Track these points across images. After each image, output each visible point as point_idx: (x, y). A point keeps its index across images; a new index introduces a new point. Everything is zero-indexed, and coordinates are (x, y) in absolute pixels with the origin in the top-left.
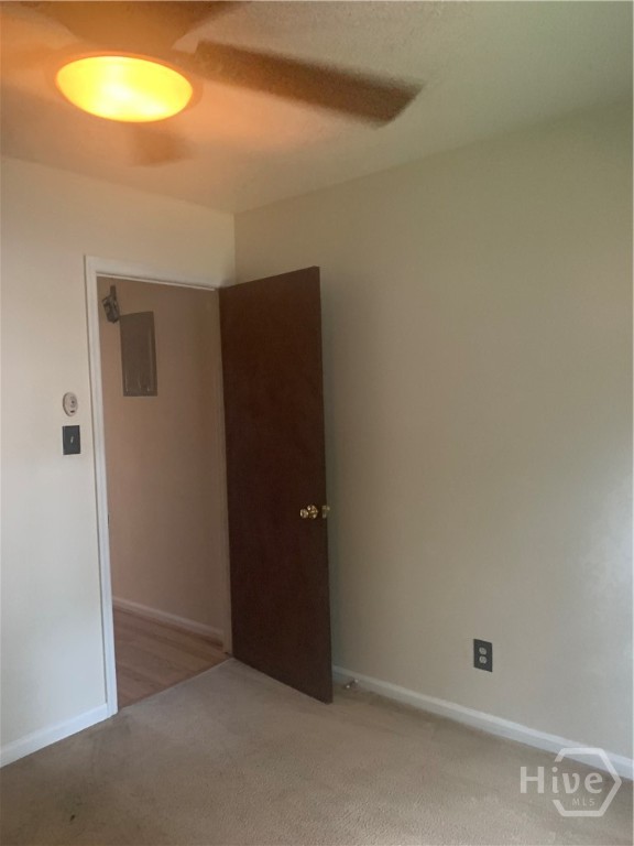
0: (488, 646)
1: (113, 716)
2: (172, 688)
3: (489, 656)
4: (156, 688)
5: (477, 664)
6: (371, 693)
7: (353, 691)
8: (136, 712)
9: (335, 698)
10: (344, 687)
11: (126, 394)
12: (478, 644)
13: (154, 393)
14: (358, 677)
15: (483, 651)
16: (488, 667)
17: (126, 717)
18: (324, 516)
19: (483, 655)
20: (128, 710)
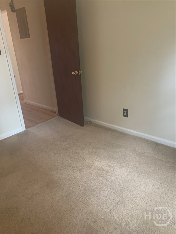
0: (127, 110)
1: (24, 131)
2: (41, 124)
3: (127, 113)
4: (37, 123)
5: (124, 116)
6: (96, 124)
7: (90, 123)
8: (30, 130)
9: (85, 125)
10: (88, 123)
11: (21, 38)
12: (124, 110)
13: (29, 37)
14: (92, 120)
15: (125, 112)
16: (127, 116)
17: (28, 131)
18: (80, 74)
19: (126, 113)
20: (28, 129)
